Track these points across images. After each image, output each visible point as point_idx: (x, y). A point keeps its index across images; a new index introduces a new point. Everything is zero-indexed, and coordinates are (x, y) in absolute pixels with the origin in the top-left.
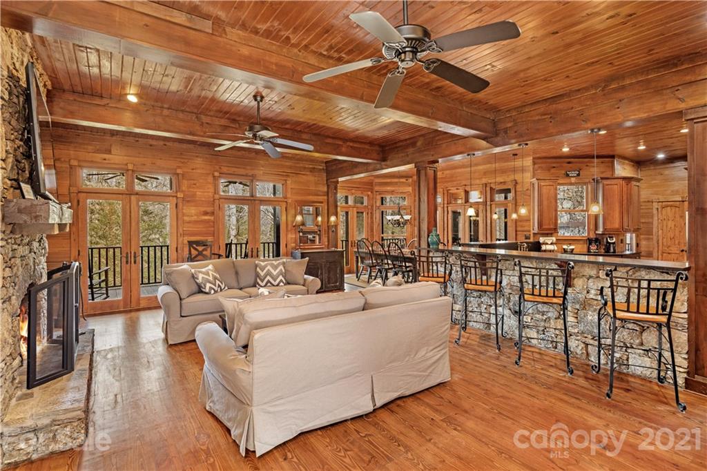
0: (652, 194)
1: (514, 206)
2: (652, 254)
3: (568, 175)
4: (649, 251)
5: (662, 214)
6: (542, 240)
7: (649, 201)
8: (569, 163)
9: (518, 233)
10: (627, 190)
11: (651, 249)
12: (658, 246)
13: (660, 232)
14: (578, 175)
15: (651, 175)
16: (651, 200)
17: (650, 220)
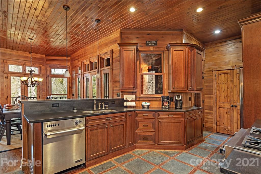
0: (212, 65)
1: (112, 70)
2: (212, 108)
3: (147, 45)
4: (210, 106)
5: (219, 79)
6: (126, 97)
7: (210, 71)
8: (148, 34)
9: (114, 92)
10: (191, 55)
11: (212, 105)
12: (216, 102)
13: (218, 92)
14: (156, 44)
15: (211, 52)
16: (211, 70)
17: (211, 84)
